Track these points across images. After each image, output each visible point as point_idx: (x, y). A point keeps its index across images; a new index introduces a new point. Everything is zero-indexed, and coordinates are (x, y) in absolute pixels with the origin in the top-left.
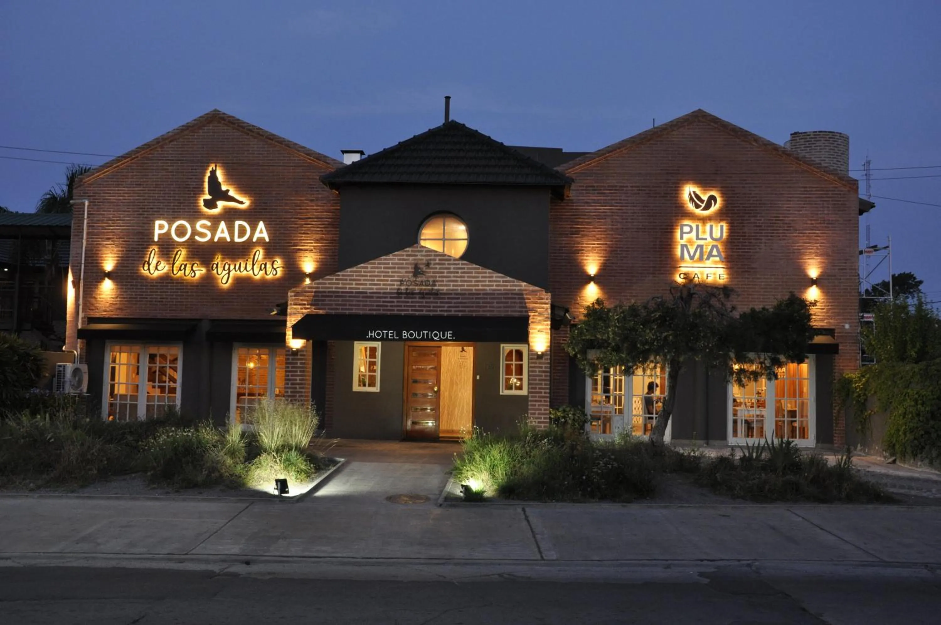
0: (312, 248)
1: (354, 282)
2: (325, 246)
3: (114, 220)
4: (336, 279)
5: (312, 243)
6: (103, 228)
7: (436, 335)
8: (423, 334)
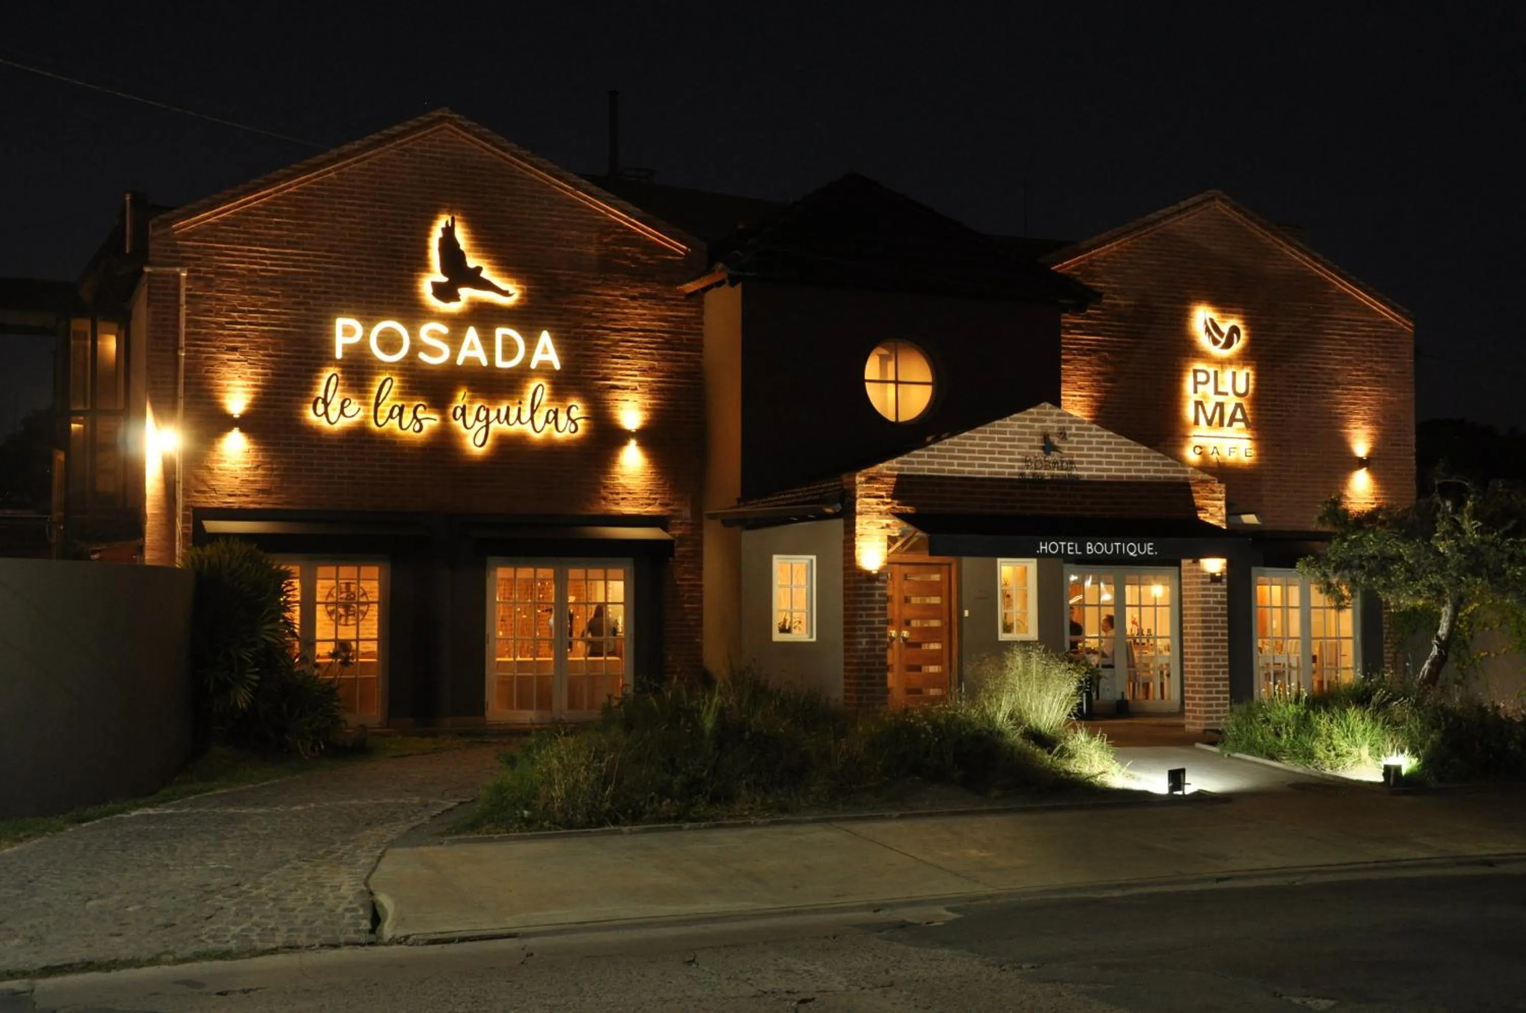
0: (637, 384)
1: (956, 462)
2: (660, 382)
3: (243, 311)
4: (929, 456)
5: (635, 376)
6: (221, 326)
7: (1132, 549)
8: (1115, 546)
